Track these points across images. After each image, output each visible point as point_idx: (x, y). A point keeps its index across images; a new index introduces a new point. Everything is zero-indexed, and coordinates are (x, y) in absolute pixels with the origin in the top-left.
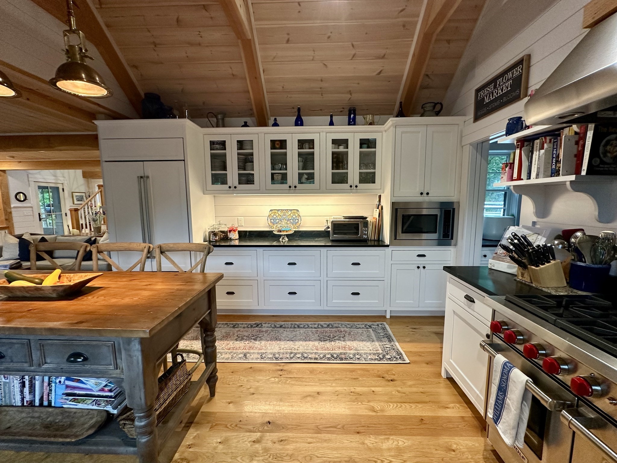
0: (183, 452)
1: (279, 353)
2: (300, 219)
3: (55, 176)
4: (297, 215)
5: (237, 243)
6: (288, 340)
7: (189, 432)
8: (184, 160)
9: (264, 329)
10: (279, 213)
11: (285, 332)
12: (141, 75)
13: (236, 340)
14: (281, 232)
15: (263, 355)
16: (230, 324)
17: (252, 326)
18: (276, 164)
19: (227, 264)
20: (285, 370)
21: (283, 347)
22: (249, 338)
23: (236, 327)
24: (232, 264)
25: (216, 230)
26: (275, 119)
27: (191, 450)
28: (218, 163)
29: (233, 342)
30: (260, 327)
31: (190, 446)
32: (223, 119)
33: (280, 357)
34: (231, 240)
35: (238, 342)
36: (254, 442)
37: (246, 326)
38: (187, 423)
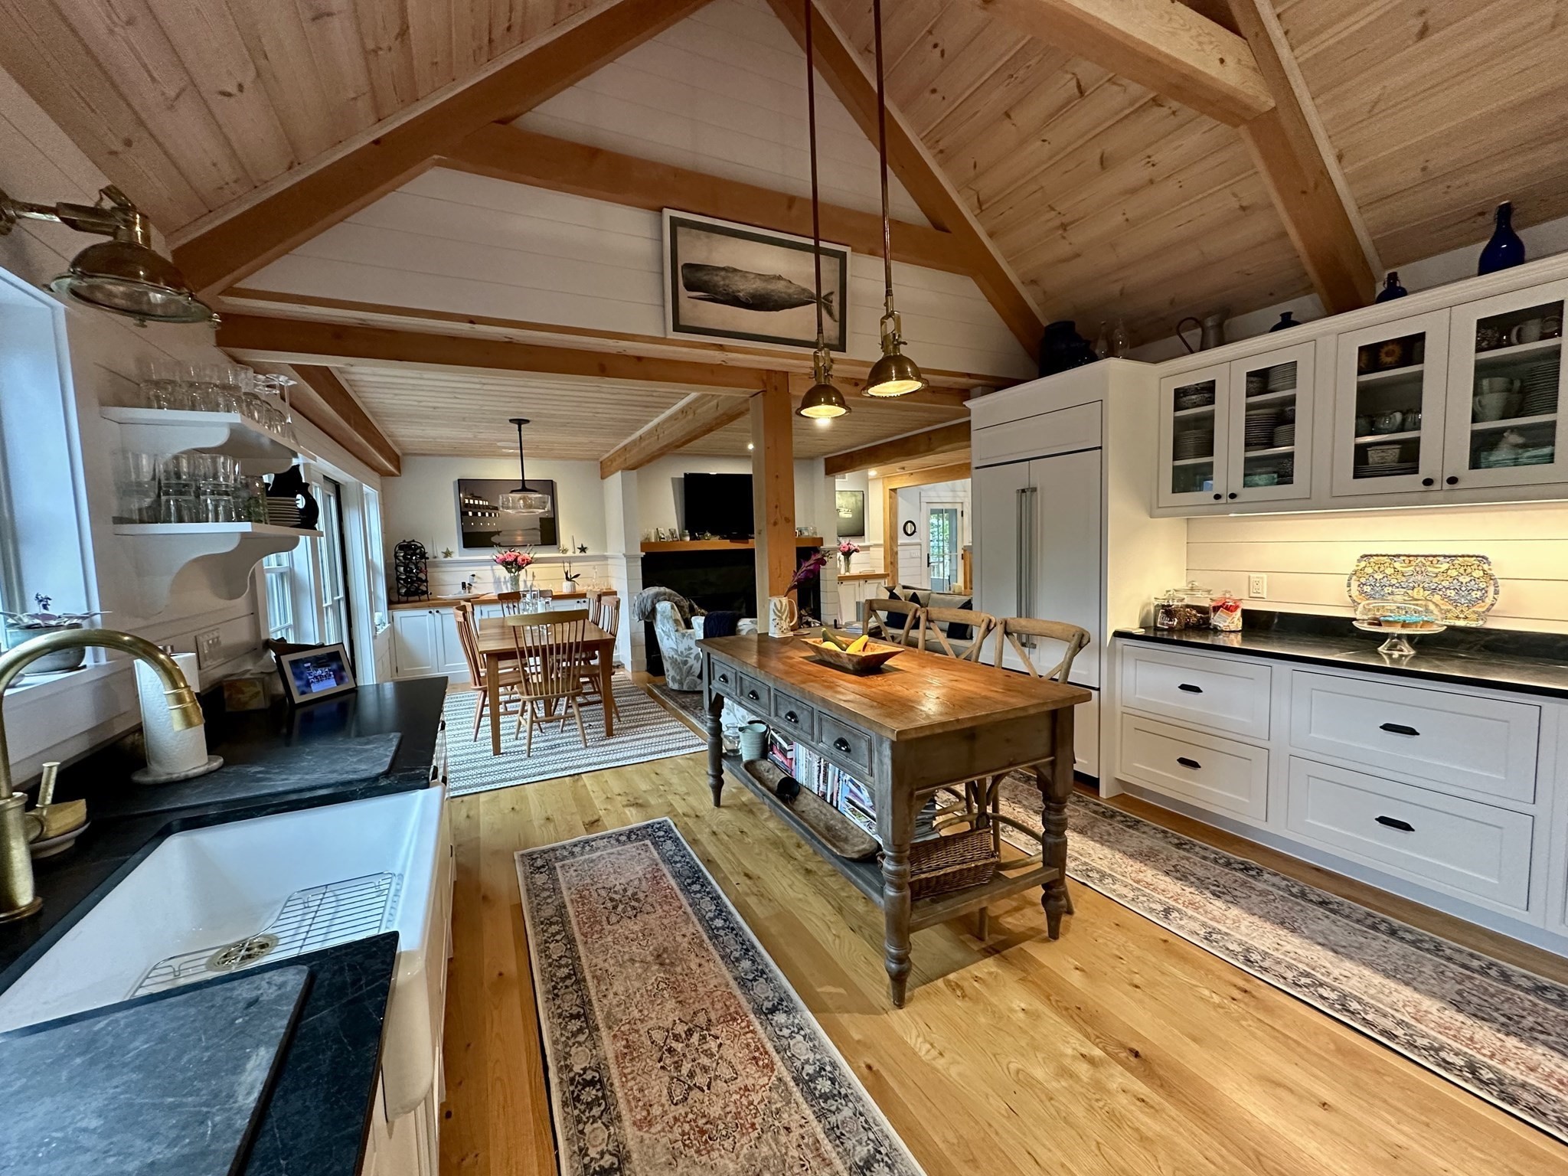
0: (963, 979)
1: (1265, 955)
2: (1491, 589)
3: (954, 491)
4: (1478, 574)
5: (1236, 641)
6: (1320, 944)
7: (986, 960)
8: (1101, 448)
9: (1260, 886)
10: (1397, 565)
11: (1327, 921)
12: (1045, 293)
13: (1167, 873)
14: (1380, 624)
15: (1214, 936)
16: (1173, 835)
17: (1228, 864)
18: (1383, 415)
19: (1184, 687)
20: (1254, 997)
21: (1289, 948)
22: (1201, 884)
23: (1184, 849)
24: (1197, 690)
25: (1176, 603)
26: (1393, 277)
27: (975, 984)
28: (1191, 438)
29: (1155, 872)
30: (1253, 876)
31: (977, 979)
32: (1220, 326)
33: (1262, 964)
34: (1216, 631)
35: (1167, 879)
36: (1083, 1056)
37: (1213, 856)
38: (990, 947)
